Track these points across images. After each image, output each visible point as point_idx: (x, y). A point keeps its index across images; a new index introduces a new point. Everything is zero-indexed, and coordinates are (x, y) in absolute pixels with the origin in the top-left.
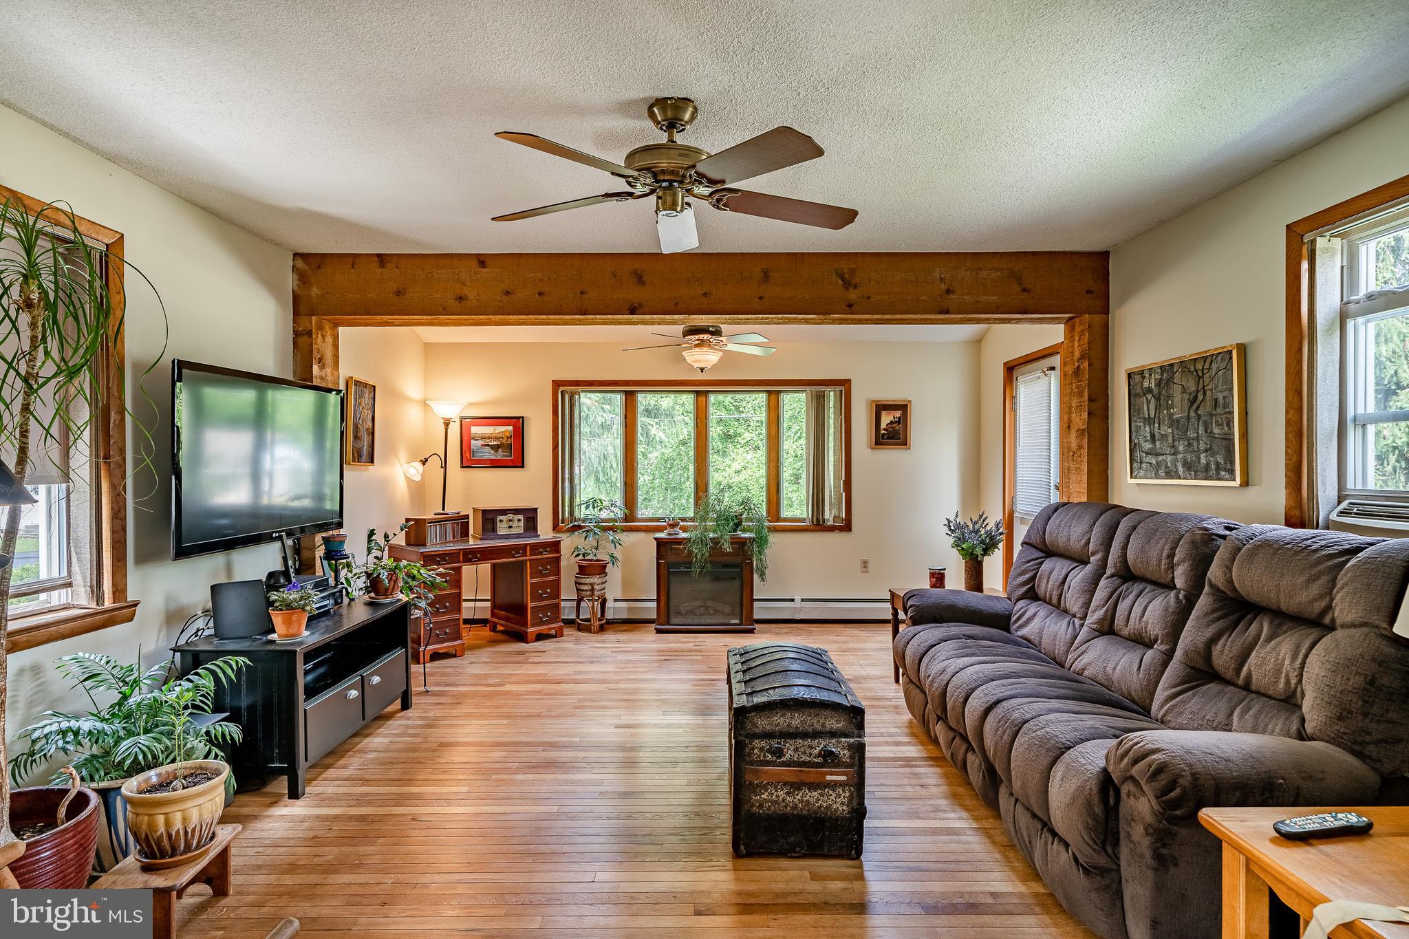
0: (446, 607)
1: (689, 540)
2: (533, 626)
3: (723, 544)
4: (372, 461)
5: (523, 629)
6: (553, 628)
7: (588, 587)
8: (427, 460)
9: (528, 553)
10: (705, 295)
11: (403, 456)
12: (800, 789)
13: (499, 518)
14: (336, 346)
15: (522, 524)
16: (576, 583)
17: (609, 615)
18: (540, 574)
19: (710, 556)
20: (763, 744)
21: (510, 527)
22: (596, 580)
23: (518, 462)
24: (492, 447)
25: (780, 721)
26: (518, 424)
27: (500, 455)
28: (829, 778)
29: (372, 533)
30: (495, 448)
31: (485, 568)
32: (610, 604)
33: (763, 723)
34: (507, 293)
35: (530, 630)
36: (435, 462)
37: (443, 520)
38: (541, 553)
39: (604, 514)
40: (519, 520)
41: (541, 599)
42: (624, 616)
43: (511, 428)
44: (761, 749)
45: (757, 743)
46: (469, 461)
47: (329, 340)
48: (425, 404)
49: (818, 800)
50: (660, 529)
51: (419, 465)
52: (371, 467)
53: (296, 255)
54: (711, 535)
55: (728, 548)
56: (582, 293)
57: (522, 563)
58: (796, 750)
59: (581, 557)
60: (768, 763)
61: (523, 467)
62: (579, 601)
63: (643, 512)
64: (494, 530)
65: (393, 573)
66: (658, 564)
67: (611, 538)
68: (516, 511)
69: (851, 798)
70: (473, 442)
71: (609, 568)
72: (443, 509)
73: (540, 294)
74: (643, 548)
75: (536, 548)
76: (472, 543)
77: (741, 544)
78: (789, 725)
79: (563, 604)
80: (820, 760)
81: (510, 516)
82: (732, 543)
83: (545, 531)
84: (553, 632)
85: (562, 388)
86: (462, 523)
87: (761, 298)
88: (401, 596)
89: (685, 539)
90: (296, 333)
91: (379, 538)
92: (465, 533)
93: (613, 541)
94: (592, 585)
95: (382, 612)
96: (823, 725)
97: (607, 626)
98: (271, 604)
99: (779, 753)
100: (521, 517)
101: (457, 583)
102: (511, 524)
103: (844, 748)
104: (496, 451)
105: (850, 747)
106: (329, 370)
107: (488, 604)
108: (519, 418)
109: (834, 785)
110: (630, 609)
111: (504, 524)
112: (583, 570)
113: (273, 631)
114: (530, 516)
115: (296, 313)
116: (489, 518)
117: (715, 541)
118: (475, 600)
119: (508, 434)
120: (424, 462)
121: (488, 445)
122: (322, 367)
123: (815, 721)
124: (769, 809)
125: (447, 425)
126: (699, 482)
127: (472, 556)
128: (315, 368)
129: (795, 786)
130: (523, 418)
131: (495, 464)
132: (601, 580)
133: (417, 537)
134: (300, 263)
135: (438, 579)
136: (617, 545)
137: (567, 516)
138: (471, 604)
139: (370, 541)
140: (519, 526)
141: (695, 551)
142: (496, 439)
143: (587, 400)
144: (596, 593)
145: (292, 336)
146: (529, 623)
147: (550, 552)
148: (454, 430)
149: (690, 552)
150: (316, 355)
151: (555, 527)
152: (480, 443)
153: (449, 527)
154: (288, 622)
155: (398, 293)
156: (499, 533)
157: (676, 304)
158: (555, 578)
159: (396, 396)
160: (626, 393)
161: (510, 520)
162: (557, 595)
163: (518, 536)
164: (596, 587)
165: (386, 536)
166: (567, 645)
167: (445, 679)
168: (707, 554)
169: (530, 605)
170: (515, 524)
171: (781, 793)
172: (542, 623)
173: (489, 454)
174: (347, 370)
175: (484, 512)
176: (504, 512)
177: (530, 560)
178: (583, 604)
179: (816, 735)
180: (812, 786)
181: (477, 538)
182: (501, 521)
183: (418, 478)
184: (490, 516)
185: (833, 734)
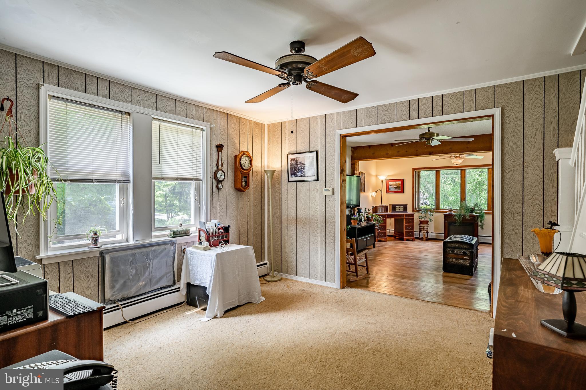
0: (382, 229)
1: (455, 215)
2: (406, 236)
3: (467, 217)
4: (364, 192)
5: (403, 237)
6: (412, 238)
7: (423, 228)
8: (377, 191)
9: (404, 216)
10: (451, 148)
11: (371, 191)
12: (458, 259)
13: (397, 207)
14: (359, 166)
15: (403, 209)
16: (419, 226)
17: (430, 237)
18: (408, 222)
19: (462, 220)
20: (449, 249)
21: (400, 209)
22: (425, 226)
23: (402, 192)
24: (395, 187)
25: (453, 245)
26: (402, 181)
27: (397, 190)
28: (464, 258)
29: (366, 209)
30: (396, 188)
31: (393, 220)
32: (430, 234)
33: (449, 245)
34: (398, 152)
35: (404, 237)
36: (379, 192)
37: (381, 207)
38: (408, 217)
39: (428, 207)
40: (402, 208)
41: (408, 229)
42: (435, 238)
43: (400, 182)
44: (449, 250)
45: (448, 249)
46: (388, 191)
47: (358, 165)
48: (376, 176)
49: (462, 262)
50: (446, 212)
51: (375, 193)
52: (364, 193)
53: (352, 147)
54: (463, 214)
55: (468, 218)
56: (417, 150)
57: (403, 219)
58: (457, 251)
59: (421, 219)
60: (450, 253)
61: (404, 193)
62: (420, 232)
63: (441, 207)
64: (395, 210)
65: (372, 217)
66: (445, 222)
67: (430, 214)
68: (401, 205)
69: (470, 263)
70: (389, 186)
71: (429, 223)
72: (381, 204)
73: (406, 151)
74: (441, 217)
75: (406, 215)
76: (389, 213)
77: (474, 217)
78: (455, 246)
79: (415, 233)
80: (463, 254)
81: (400, 206)
82: (470, 217)
83: (410, 211)
84: (412, 239)
85: (415, 170)
86: (386, 208)
87: (467, 148)
88: (373, 222)
89: (454, 215)
90: (351, 164)
91: (367, 210)
92: (387, 210)
93: (430, 215)
94: (424, 227)
95: (369, 224)
96: (464, 247)
97: (428, 240)
98: (351, 219)
99: (453, 251)
100: (402, 207)
101: (385, 223)
102: (400, 208)
103: (468, 252)
104: (396, 189)
105: (470, 252)
106: (357, 171)
107: (393, 231)
108: (403, 179)
109: (466, 259)
110: (436, 236)
111: (398, 209)
112: (421, 222)
113: (352, 224)
114: (405, 207)
115: (352, 160)
116: (394, 207)
117: (464, 216)
118: (390, 230)
119: (399, 184)
120: (376, 192)
121: (394, 187)
122: (356, 171)
123: (462, 246)
124: (451, 263)
125: (382, 182)
126: (462, 198)
127: (389, 216)
128: (355, 171)
129: (457, 259)
130: (404, 179)
131: (396, 192)
132: (427, 226)
133: (375, 211)
134: (352, 149)
135: (381, 220)
136: (432, 216)
137: (417, 207)
138: (389, 231)
139: (365, 210)
140: (402, 209)
141: (457, 219)
142: (396, 185)
143: (423, 173)
144: (425, 229)
145: (351, 165)
146: (405, 236)
147: (411, 217)
148: (384, 183)
149: (455, 219)
150: (355, 169)
151: (413, 210)
152: (391, 186)
153: (383, 209)
154: (354, 223)
155: (373, 154)
156: (396, 211)
157: (442, 151)
158: (412, 224)
159: (370, 175)
160: (437, 171)
161: (399, 208)
162: (413, 229)
163: (402, 212)
164: (425, 228)
165: (369, 209)
166: (415, 242)
167: (383, 245)
168: (461, 220)
169: (405, 231)
170: (401, 209)
171: (453, 260)
172: (408, 236)
173: (394, 190)
174: (361, 170)
175: (392, 205)
176: (398, 205)
177: (405, 218)
178: (421, 233)
179: (462, 248)
180: (461, 259)
181: (390, 212)
182: (397, 208)
183: (375, 196)
184: (394, 206)
185: (465, 249)
